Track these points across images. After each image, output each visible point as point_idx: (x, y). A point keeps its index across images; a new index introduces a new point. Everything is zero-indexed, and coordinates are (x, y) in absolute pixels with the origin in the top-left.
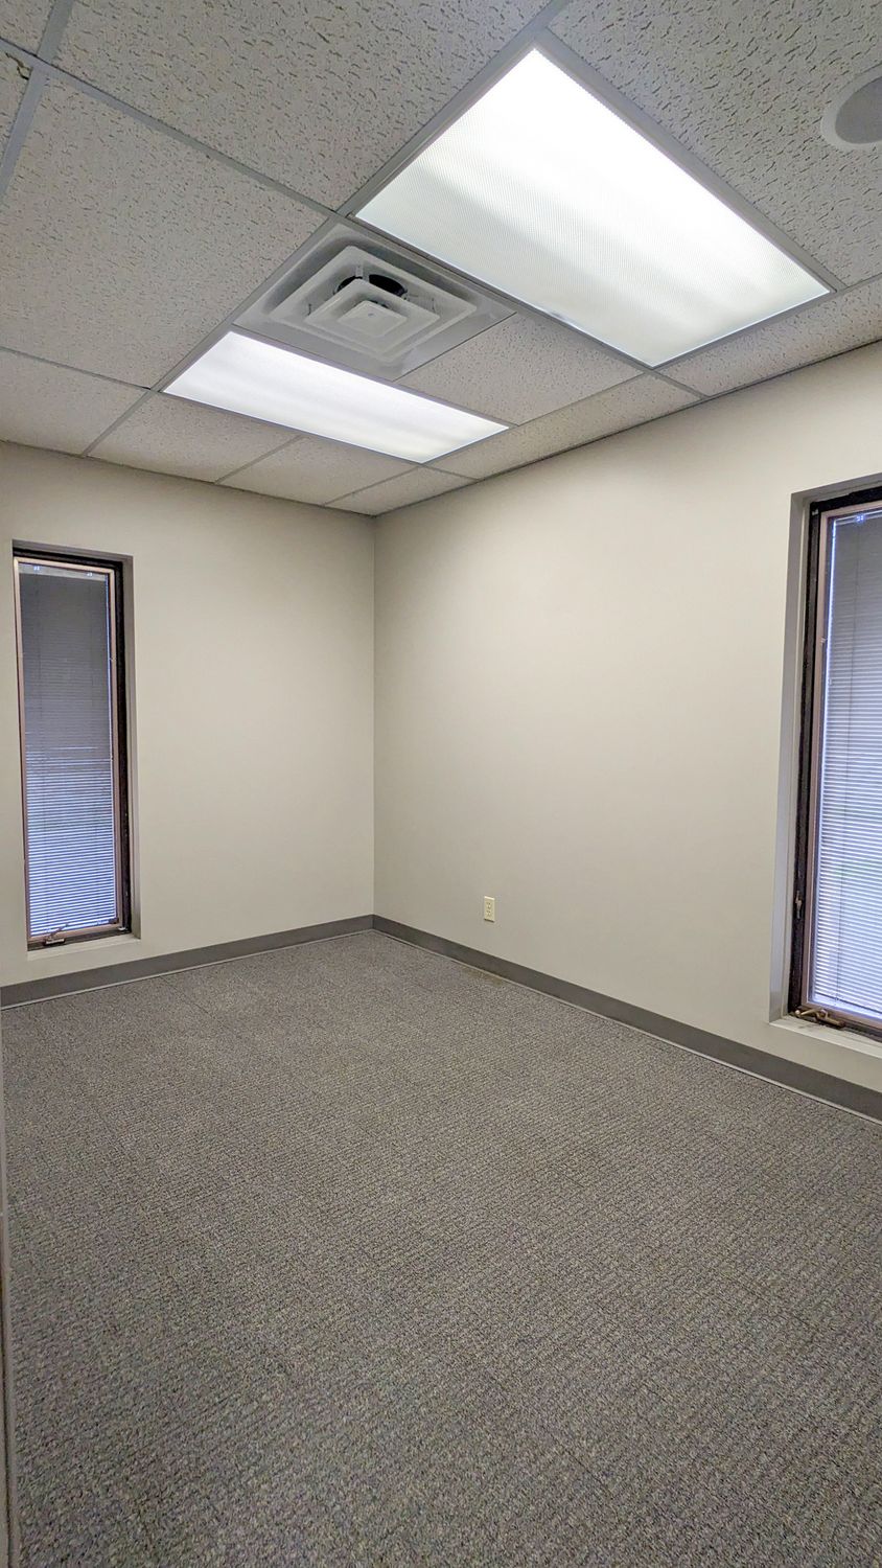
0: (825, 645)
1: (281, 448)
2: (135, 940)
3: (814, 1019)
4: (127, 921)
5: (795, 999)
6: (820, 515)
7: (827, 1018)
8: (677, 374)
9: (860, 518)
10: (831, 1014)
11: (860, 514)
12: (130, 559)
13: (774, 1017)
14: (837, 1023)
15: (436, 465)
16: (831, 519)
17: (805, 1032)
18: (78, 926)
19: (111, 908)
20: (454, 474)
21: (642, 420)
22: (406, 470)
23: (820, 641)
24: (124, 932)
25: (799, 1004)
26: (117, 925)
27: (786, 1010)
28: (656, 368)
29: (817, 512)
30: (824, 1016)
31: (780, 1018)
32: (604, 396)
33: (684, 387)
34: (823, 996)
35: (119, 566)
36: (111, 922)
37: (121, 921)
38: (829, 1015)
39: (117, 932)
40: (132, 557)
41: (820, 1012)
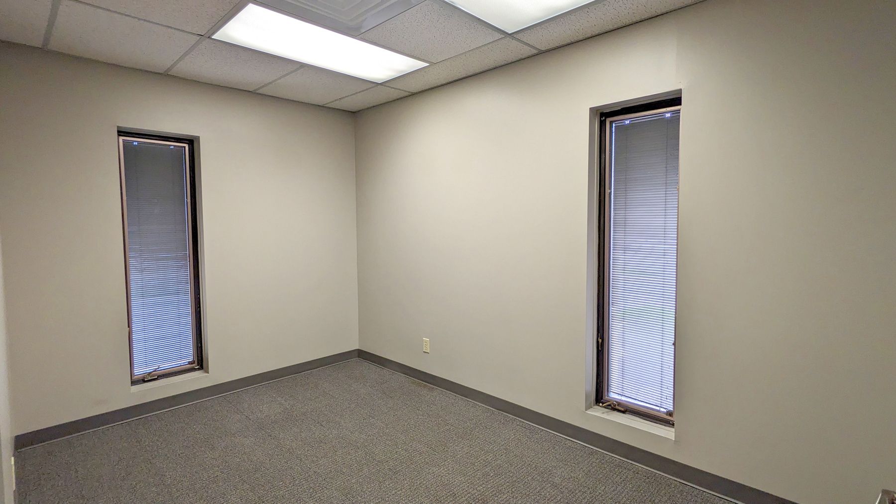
0: (610, 193)
1: (292, 72)
2: (207, 374)
3: (610, 407)
4: (200, 362)
5: (600, 396)
6: (605, 120)
7: (617, 407)
8: (525, 37)
9: (627, 122)
10: (619, 404)
11: (627, 120)
12: (198, 138)
13: (588, 407)
14: (623, 409)
15: (387, 84)
16: (611, 123)
17: (605, 416)
18: (166, 366)
19: (189, 355)
20: (400, 89)
21: (506, 62)
22: (371, 87)
23: (607, 191)
24: (199, 369)
25: (602, 399)
26: (194, 365)
27: (595, 402)
28: (511, 34)
29: (604, 118)
30: (615, 406)
31: (592, 408)
32: (483, 48)
33: (528, 45)
34: (614, 394)
35: (192, 142)
36: (190, 363)
37: (196, 362)
38: (618, 405)
39: (193, 370)
40: (199, 137)
41: (613, 404)
